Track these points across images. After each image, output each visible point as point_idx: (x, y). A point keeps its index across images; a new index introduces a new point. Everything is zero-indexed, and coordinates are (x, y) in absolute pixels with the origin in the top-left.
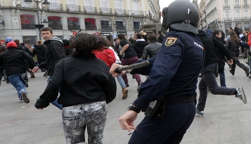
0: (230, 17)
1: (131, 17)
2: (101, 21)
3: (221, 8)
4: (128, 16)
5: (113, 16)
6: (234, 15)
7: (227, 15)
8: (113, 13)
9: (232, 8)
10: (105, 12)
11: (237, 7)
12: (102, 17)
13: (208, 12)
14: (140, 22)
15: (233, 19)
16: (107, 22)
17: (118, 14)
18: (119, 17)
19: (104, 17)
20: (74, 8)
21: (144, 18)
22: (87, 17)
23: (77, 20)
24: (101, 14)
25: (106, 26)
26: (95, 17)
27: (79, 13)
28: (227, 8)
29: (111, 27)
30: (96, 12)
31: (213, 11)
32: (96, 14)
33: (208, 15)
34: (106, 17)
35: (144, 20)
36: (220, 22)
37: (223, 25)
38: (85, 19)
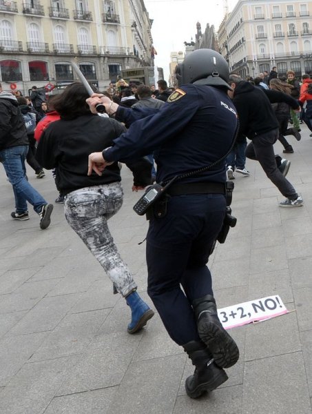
0: (266, 53)
1: (104, 57)
2: (56, 66)
3: (253, 39)
4: (99, 56)
5: (75, 57)
6: (273, 50)
7: (263, 50)
8: (76, 51)
9: (270, 38)
10: (61, 50)
11: (278, 37)
12: (58, 58)
13: (231, 45)
14: (119, 66)
15: (272, 57)
16: (66, 67)
17: (83, 53)
18: (84, 59)
19: (60, 58)
20: (11, 45)
21: (126, 59)
22: (33, 59)
23: (15, 65)
24: (56, 54)
25: (63, 73)
26: (46, 59)
27: (19, 53)
28: (261, 38)
29: (72, 74)
30: (47, 51)
31: (239, 43)
32: (47, 54)
33: (232, 50)
34: (63, 58)
35: (126, 62)
36: (250, 62)
37: (256, 66)
38: (31, 64)
